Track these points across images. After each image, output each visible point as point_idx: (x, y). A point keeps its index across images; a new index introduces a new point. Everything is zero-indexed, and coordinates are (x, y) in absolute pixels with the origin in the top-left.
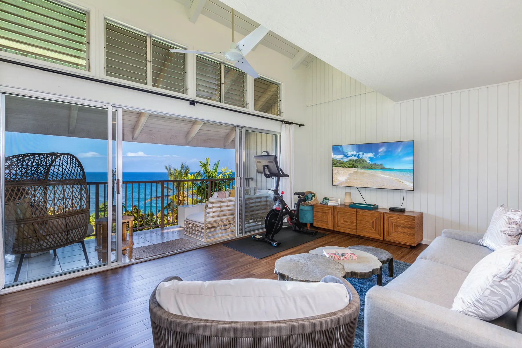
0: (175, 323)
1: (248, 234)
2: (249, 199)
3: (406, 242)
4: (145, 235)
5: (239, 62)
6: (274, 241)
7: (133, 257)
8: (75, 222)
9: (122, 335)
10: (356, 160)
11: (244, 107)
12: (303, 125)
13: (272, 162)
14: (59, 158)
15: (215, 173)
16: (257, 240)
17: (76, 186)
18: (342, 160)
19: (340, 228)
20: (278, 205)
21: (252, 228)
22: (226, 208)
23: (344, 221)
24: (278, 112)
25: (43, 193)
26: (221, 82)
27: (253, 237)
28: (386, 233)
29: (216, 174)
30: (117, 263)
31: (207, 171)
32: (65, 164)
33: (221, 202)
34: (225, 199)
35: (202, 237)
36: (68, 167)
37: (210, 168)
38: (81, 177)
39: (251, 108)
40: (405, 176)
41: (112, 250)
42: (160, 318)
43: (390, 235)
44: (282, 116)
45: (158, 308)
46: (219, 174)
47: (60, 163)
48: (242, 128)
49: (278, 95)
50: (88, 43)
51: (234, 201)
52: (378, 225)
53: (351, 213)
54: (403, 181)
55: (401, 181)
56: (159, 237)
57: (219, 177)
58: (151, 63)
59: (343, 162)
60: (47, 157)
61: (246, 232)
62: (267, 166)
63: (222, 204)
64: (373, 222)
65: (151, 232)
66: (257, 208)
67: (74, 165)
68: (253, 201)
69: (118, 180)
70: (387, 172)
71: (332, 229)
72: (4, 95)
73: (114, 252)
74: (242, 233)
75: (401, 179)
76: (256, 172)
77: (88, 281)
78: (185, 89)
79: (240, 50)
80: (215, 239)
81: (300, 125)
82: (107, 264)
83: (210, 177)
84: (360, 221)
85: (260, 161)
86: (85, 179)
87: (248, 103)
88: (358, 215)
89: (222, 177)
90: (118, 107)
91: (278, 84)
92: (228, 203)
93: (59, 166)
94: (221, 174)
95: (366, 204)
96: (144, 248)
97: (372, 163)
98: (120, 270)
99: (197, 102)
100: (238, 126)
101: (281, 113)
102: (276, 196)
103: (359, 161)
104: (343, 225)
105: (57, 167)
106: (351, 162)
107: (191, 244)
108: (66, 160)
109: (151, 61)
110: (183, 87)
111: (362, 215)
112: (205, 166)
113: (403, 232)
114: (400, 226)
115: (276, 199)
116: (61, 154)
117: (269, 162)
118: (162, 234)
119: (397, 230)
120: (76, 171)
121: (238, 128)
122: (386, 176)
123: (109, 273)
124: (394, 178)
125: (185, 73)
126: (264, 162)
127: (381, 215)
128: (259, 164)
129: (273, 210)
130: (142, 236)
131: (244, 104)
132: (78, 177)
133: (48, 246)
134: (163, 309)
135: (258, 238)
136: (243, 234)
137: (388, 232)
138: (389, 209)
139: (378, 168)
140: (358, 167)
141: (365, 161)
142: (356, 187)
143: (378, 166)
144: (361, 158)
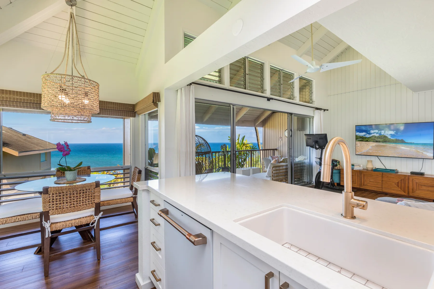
3: (429, 197)
10: (379, 136)
11: (292, 99)
12: (328, 110)
18: (365, 136)
19: (365, 186)
23: (370, 182)
24: (311, 101)
26: (280, 83)
28: (411, 191)
39: (297, 100)
40: (425, 148)
43: (415, 192)
44: (314, 104)
48: (292, 114)
49: (310, 89)
52: (403, 185)
53: (377, 175)
54: (423, 152)
55: (421, 152)
59: (366, 138)
62: (317, 141)
64: (398, 183)
70: (408, 145)
71: (359, 187)
78: (263, 90)
81: (325, 110)
84: (385, 182)
85: (311, 137)
87: (295, 96)
88: (384, 177)
91: (310, 81)
95: (386, 169)
97: (393, 139)
99: (272, 99)
101: (313, 102)
104: (368, 184)
106: (373, 138)
109: (248, 74)
110: (261, 89)
111: (388, 177)
113: (427, 190)
114: (425, 186)
117: (320, 139)
119: (421, 189)
122: (406, 148)
124: (414, 150)
125: (263, 80)
127: (406, 178)
128: (309, 140)
131: (293, 97)
137: (413, 190)
138: (410, 173)
139: (399, 142)
140: (379, 142)
141: (387, 137)
142: (377, 156)
143: (399, 140)
144: (382, 135)
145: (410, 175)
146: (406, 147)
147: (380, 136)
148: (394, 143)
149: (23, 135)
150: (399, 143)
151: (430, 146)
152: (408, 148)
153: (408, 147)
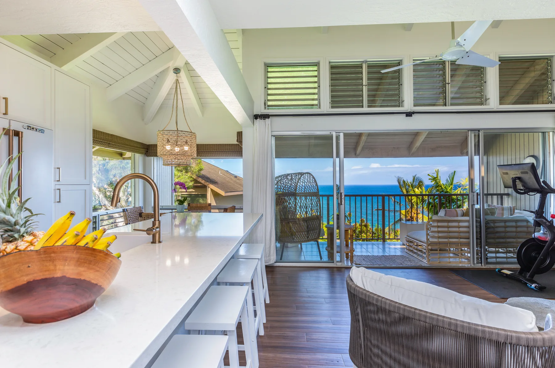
0: (359, 291)
1: (492, 266)
2: (494, 221)
4: (367, 246)
5: (463, 58)
6: (533, 282)
7: (354, 262)
8: (312, 225)
9: (341, 315)
11: (482, 104)
13: (527, 173)
14: (303, 177)
15: (449, 187)
16: (505, 275)
17: (308, 197)
20: (544, 234)
21: (498, 260)
22: (457, 229)
24: (550, 98)
25: (294, 202)
26: (445, 82)
27: (497, 270)
29: (451, 188)
30: (340, 263)
31: (437, 185)
32: (306, 181)
33: (449, 221)
34: (456, 218)
35: (423, 258)
36: (308, 183)
37: (443, 181)
38: (316, 190)
39: (493, 102)
41: (337, 252)
42: (351, 286)
45: (351, 281)
46: (456, 187)
47: (303, 180)
48: (479, 131)
49: (549, 73)
50: (319, 86)
51: (468, 221)
56: (381, 251)
57: (458, 192)
58: (367, 86)
60: (296, 176)
61: (488, 263)
62: (519, 178)
63: (450, 224)
65: (373, 244)
66: (508, 234)
67: (312, 182)
68: (502, 224)
69: (341, 193)
72: (274, 137)
73: (339, 254)
74: (481, 263)
76: (503, 186)
77: (321, 271)
78: (400, 101)
79: (462, 46)
80: (440, 263)
82: (333, 262)
83: (443, 191)
85: (508, 171)
86: (318, 192)
87: (488, 98)
89: (462, 192)
90: (340, 132)
91: (547, 57)
92: (460, 223)
93: (303, 182)
94: (459, 188)
96: (364, 257)
98: (343, 269)
99: (414, 113)
100: (472, 130)
102: (537, 220)
105: (301, 183)
107: (411, 262)
108: (307, 178)
109: (367, 84)
110: (398, 101)
112: (434, 179)
115: (538, 224)
116: (304, 173)
117: (522, 173)
118: (384, 248)
120: (313, 186)
121: (473, 132)
123: (335, 269)
125: (400, 85)
126: (514, 173)
128: (505, 176)
129: (534, 239)
130: (365, 246)
131: (482, 99)
132: (314, 190)
133: (297, 240)
134: (353, 282)
135: (506, 274)
136: (483, 264)
149: (235, 177)
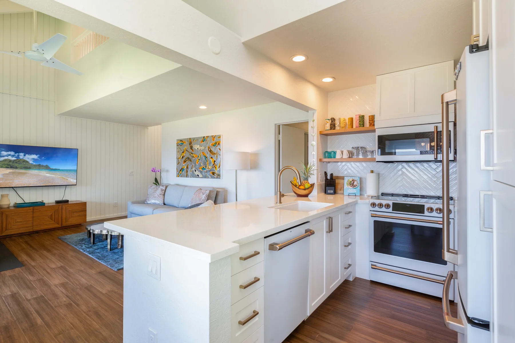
3: (80, 222)
10: (15, 160)
23: (16, 223)
28: (64, 220)
40: (69, 175)
43: (68, 221)
52: (56, 216)
53: (27, 212)
54: (68, 179)
55: (66, 178)
64: (51, 215)
75: (66, 177)
84: (35, 218)
95: (25, 203)
97: (36, 164)
103: (19, 162)
106: (6, 163)
111: (40, 211)
113: (79, 216)
122: (51, 176)
124: (59, 177)
127: (59, 207)
137: (66, 219)
138: (55, 202)
139: (43, 168)
140: (16, 168)
141: (27, 162)
142: (12, 187)
143: (43, 166)
144: (21, 159)
145: (54, 204)
146: (51, 174)
147: (18, 160)
148: (36, 170)
150: (43, 170)
151: (73, 172)
152: (53, 176)
153: (53, 174)
